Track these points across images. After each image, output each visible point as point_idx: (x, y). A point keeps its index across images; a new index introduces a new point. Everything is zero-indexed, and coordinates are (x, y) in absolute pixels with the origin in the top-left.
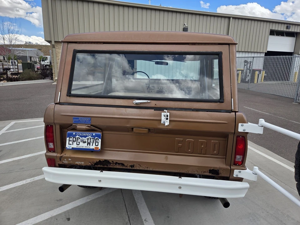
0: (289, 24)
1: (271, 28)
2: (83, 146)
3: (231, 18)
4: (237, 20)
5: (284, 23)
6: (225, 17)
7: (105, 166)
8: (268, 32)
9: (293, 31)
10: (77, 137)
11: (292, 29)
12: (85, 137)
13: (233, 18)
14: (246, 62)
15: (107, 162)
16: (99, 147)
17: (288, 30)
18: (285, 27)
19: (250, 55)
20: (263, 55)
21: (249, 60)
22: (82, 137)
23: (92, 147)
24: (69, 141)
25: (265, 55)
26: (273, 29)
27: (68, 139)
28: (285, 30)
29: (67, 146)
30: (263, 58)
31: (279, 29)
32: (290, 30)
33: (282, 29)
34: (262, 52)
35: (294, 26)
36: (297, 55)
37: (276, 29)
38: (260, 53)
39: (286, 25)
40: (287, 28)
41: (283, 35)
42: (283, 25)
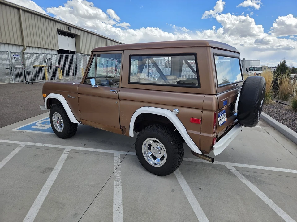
0: (70, 26)
1: (57, 27)
2: (223, 121)
3: (21, 10)
4: (26, 13)
5: (67, 25)
6: (14, 7)
7: (227, 130)
8: (56, 32)
9: (73, 33)
11: (73, 31)
13: (23, 10)
14: (45, 58)
15: (228, 127)
16: (226, 118)
17: (69, 31)
18: (67, 29)
19: (48, 52)
20: (56, 52)
21: (48, 57)
22: (221, 115)
23: (225, 120)
24: (219, 120)
25: (58, 53)
26: (59, 28)
28: (68, 31)
29: (220, 123)
30: (57, 56)
31: (64, 30)
32: (71, 32)
33: (66, 30)
35: (73, 28)
36: (79, 54)
37: (61, 29)
38: (54, 50)
39: (67, 27)
40: (69, 30)
41: (65, 35)
42: (65, 26)
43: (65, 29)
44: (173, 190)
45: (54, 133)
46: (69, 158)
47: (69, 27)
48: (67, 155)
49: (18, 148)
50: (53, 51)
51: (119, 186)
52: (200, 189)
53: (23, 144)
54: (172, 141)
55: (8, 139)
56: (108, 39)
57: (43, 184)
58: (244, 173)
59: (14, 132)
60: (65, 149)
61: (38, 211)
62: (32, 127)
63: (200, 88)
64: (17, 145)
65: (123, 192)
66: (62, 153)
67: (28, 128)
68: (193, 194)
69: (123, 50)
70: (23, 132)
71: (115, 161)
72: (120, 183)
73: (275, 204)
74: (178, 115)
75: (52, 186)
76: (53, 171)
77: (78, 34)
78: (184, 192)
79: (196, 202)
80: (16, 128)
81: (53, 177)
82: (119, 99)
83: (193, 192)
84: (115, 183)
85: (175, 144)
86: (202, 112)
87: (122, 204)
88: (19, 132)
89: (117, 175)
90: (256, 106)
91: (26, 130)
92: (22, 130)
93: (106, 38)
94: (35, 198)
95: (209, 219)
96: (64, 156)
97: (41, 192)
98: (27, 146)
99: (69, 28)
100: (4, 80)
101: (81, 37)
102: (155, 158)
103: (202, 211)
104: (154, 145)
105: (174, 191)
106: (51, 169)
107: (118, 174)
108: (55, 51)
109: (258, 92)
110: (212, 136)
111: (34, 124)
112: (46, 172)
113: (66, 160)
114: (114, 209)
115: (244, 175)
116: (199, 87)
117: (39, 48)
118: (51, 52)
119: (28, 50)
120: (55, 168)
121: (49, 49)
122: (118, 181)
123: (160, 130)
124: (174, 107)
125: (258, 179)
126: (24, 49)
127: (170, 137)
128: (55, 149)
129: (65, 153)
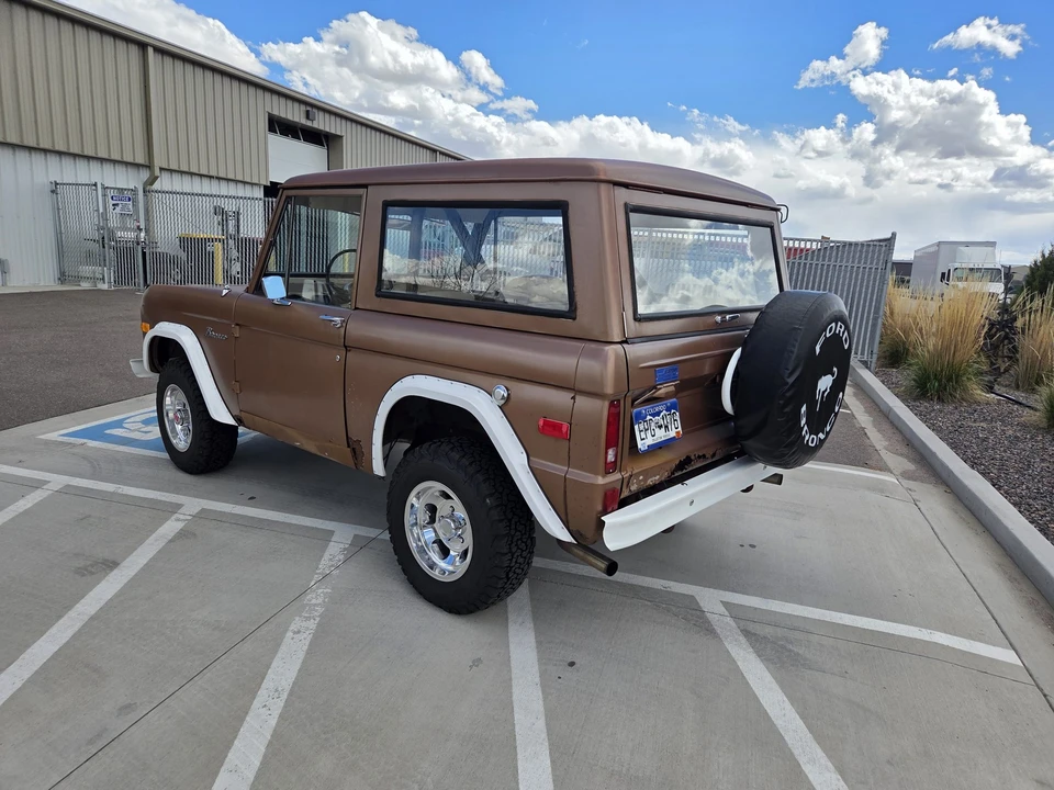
0: (311, 106)
1: (268, 109)
2: (661, 435)
3: (150, 50)
4: (168, 61)
5: (300, 102)
6: (128, 40)
7: (684, 471)
8: (264, 124)
9: (321, 128)
10: (649, 417)
11: (322, 123)
12: (658, 414)
13: (158, 50)
15: (688, 461)
16: (680, 429)
17: (309, 123)
18: (303, 115)
19: (232, 190)
20: (259, 193)
21: (229, 206)
22: (654, 415)
23: (672, 434)
24: (640, 431)
25: (266, 195)
26: (276, 112)
27: (636, 427)
28: (304, 121)
29: (639, 443)
30: (261, 203)
31: (290, 117)
32: (315, 125)
33: (296, 120)
34: (256, 184)
35: (321, 114)
37: (283, 115)
38: (252, 184)
39: (303, 108)
40: (308, 117)
41: (296, 137)
42: (296, 105)
43: (295, 115)
44: (477, 662)
45: (166, 455)
46: (183, 535)
47: (309, 108)
48: (180, 525)
49: (39, 492)
50: (248, 187)
51: (305, 635)
52: (572, 664)
53: (58, 481)
54: (491, 495)
55: (20, 463)
56: (441, 153)
57: (68, 608)
58: (751, 627)
59: (47, 443)
60: (183, 505)
61: (19, 684)
62: (107, 432)
63: (574, 319)
64: (37, 485)
65: (307, 653)
66: (167, 519)
67: (96, 433)
68: (537, 680)
69: (365, 186)
70: (74, 445)
71: (326, 556)
72: (312, 624)
73: (809, 735)
74: (506, 407)
75: (92, 618)
76: (115, 571)
77: (339, 133)
78: (510, 671)
79: (538, 705)
80: (55, 431)
81: (107, 588)
82: (345, 347)
83: (543, 674)
84: (296, 624)
85: (497, 506)
86: (573, 398)
87: (288, 688)
88: (62, 443)
89: (314, 601)
90: (788, 394)
91: (85, 441)
92: (72, 440)
93: (434, 151)
94: (28, 646)
95: (553, 762)
96: (171, 527)
97: (53, 630)
98: (67, 490)
99: (308, 112)
100: (79, 279)
101: (347, 144)
102: (445, 552)
103: (544, 735)
104: (443, 507)
105: (477, 666)
106: (112, 565)
107: (317, 598)
108: (256, 189)
109: (797, 344)
110: (601, 481)
111: (119, 424)
112: (92, 573)
113: (171, 541)
114: (257, 703)
115: (747, 633)
116: (571, 313)
117: (201, 176)
118: (241, 191)
119: (164, 182)
120: (122, 565)
121: (236, 182)
122: (308, 619)
123: (458, 456)
124: (495, 380)
125: (790, 651)
126: (153, 180)
127: (485, 481)
128: (154, 505)
129: (178, 520)
